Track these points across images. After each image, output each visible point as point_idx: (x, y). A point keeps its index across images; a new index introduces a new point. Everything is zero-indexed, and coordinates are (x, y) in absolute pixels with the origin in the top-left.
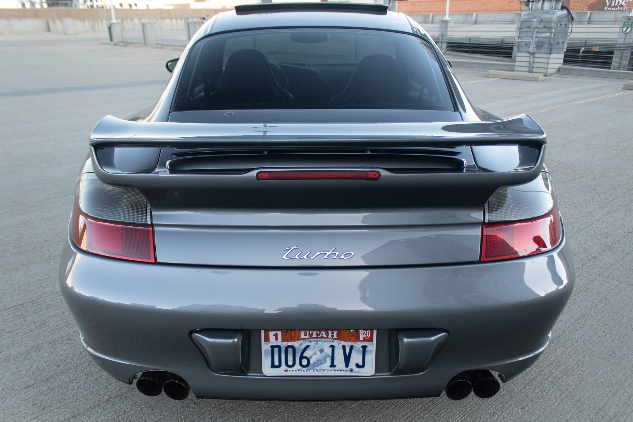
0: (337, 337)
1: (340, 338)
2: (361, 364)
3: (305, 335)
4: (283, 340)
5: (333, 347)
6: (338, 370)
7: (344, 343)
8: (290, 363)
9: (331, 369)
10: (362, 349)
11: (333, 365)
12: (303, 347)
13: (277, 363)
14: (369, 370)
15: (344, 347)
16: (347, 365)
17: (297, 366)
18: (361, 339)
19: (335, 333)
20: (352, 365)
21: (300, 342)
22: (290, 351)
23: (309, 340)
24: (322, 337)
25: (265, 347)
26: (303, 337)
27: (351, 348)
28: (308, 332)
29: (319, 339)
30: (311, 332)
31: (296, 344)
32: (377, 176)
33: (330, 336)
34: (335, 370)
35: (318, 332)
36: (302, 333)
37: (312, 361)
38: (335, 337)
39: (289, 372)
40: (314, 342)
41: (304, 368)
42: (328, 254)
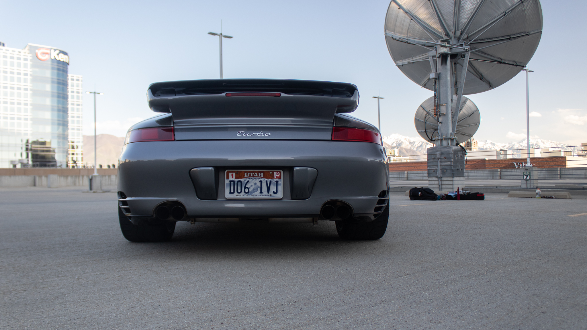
0: (263, 176)
1: (265, 177)
2: (275, 192)
3: (247, 175)
4: (236, 178)
5: (261, 181)
6: (264, 196)
7: (266, 179)
8: (239, 191)
9: (260, 194)
10: (275, 183)
11: (261, 192)
12: (246, 182)
13: (232, 191)
14: (280, 195)
15: (267, 182)
16: (268, 192)
17: (243, 193)
18: (275, 177)
19: (262, 174)
20: (271, 193)
21: (245, 179)
22: (239, 183)
23: (249, 178)
24: (256, 176)
25: (227, 182)
26: (246, 176)
27: (270, 182)
28: (248, 173)
29: (254, 177)
30: (250, 173)
31: (242, 180)
32: (279, 95)
33: (259, 176)
34: (262, 196)
35: (253, 173)
36: (246, 174)
37: (250, 190)
38: (262, 176)
39: (238, 196)
40: (251, 179)
41: (247, 194)
42: (258, 134)
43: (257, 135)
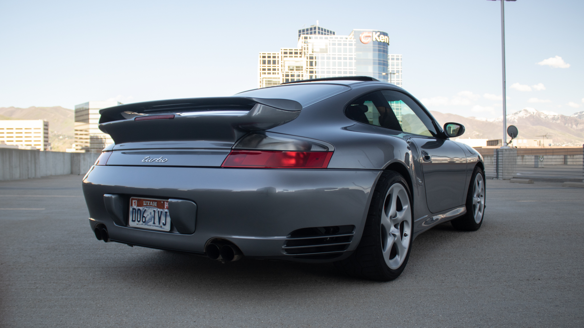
1: (158, 207)
2: (164, 223)
3: (145, 204)
4: (138, 206)
5: (154, 211)
6: (156, 226)
7: (159, 210)
8: (139, 220)
9: (153, 225)
10: (165, 214)
11: (154, 223)
12: (144, 210)
13: (134, 220)
14: (168, 228)
15: (159, 211)
16: (159, 224)
17: (141, 222)
18: (165, 208)
19: (156, 203)
20: (161, 224)
21: (143, 207)
22: (139, 211)
23: (147, 206)
24: (151, 205)
25: (131, 209)
26: (144, 204)
27: (161, 212)
29: (150, 206)
30: (147, 202)
31: (141, 208)
32: (173, 117)
33: (154, 205)
34: (155, 226)
35: (149, 202)
36: (144, 202)
37: (147, 219)
38: (156, 206)
39: (138, 225)
40: (148, 208)
41: (144, 224)
42: (158, 159)
43: (156, 161)
